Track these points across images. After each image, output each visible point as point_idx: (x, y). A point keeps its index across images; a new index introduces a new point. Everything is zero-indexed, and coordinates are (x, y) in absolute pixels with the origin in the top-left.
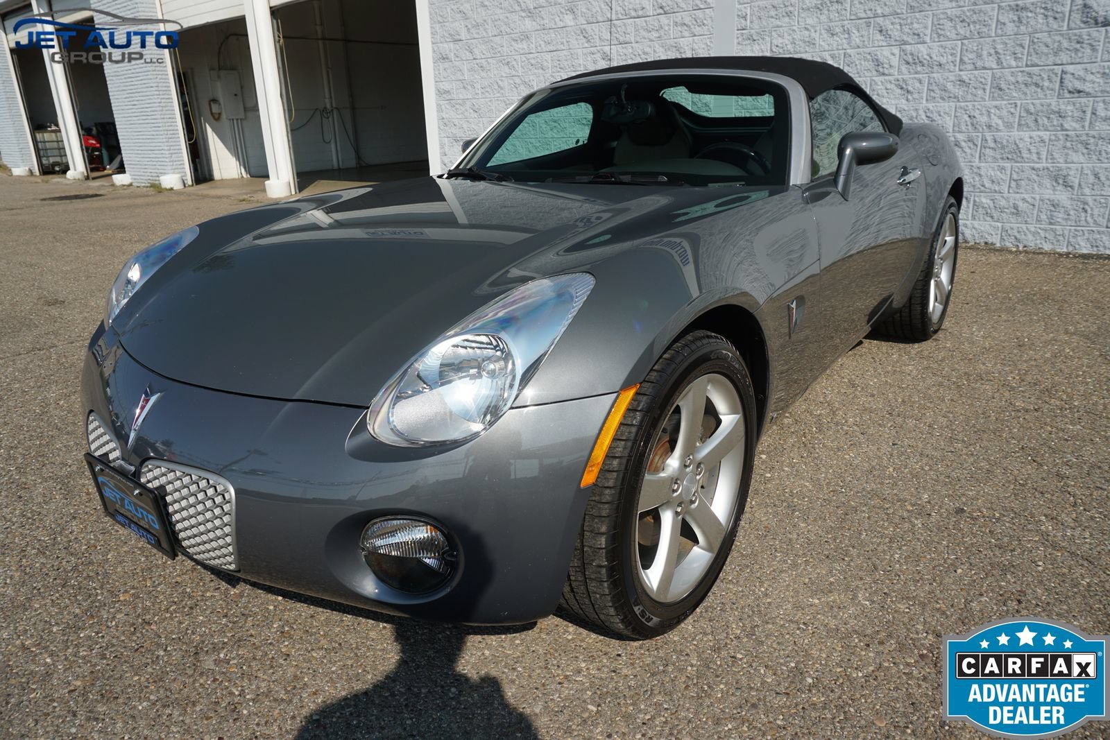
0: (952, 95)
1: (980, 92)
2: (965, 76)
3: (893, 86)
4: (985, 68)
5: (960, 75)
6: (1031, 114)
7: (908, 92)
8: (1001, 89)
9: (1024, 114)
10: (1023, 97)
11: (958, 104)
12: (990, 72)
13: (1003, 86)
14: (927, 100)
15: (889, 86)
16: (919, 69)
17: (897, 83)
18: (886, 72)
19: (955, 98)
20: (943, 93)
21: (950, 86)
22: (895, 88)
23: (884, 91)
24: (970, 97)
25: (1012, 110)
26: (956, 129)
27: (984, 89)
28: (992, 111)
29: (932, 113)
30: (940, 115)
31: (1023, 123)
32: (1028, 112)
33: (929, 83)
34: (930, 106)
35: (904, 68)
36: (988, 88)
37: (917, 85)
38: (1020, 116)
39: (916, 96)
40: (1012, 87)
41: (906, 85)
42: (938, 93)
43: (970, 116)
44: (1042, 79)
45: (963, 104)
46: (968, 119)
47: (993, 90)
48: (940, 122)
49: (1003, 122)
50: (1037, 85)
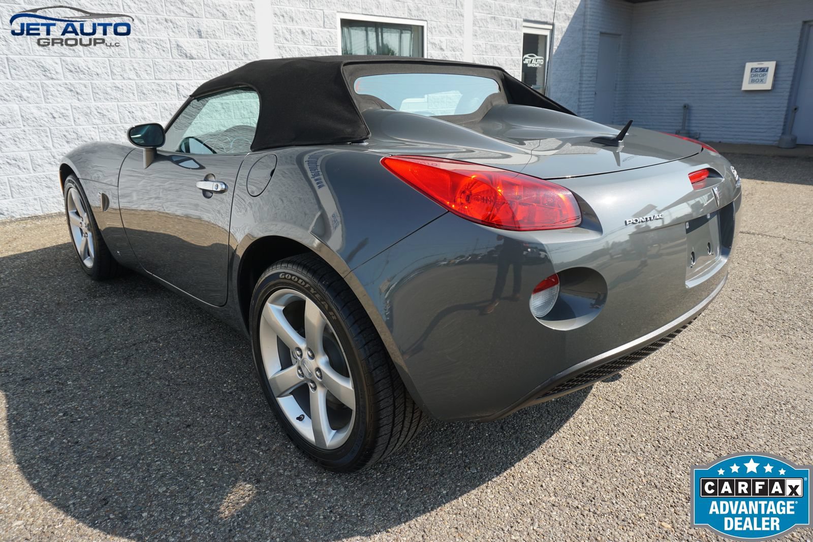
0: (113, 97)
1: (131, 95)
2: (118, 83)
3: (63, 89)
4: (130, 79)
5: (114, 83)
6: (167, 110)
7: (77, 93)
8: (144, 94)
9: (162, 110)
10: (158, 99)
11: (118, 103)
12: (134, 82)
13: (145, 91)
14: (95, 100)
15: (60, 88)
16: (82, 76)
17: (66, 86)
18: (54, 77)
19: (115, 99)
20: (106, 95)
21: (109, 90)
22: (65, 90)
23: (57, 93)
24: (125, 98)
25: (156, 108)
26: (123, 121)
27: (133, 94)
28: (143, 108)
29: (102, 110)
30: (109, 112)
31: (164, 116)
32: (164, 108)
33: (92, 88)
34: (99, 104)
35: (68, 74)
36: (135, 92)
37: (83, 88)
38: (161, 112)
39: (85, 97)
40: (151, 92)
41: (74, 88)
42: (102, 96)
43: (129, 112)
44: (167, 88)
45: (122, 103)
46: (129, 114)
47: (140, 94)
48: (110, 116)
49: (152, 115)
50: (164, 92)
